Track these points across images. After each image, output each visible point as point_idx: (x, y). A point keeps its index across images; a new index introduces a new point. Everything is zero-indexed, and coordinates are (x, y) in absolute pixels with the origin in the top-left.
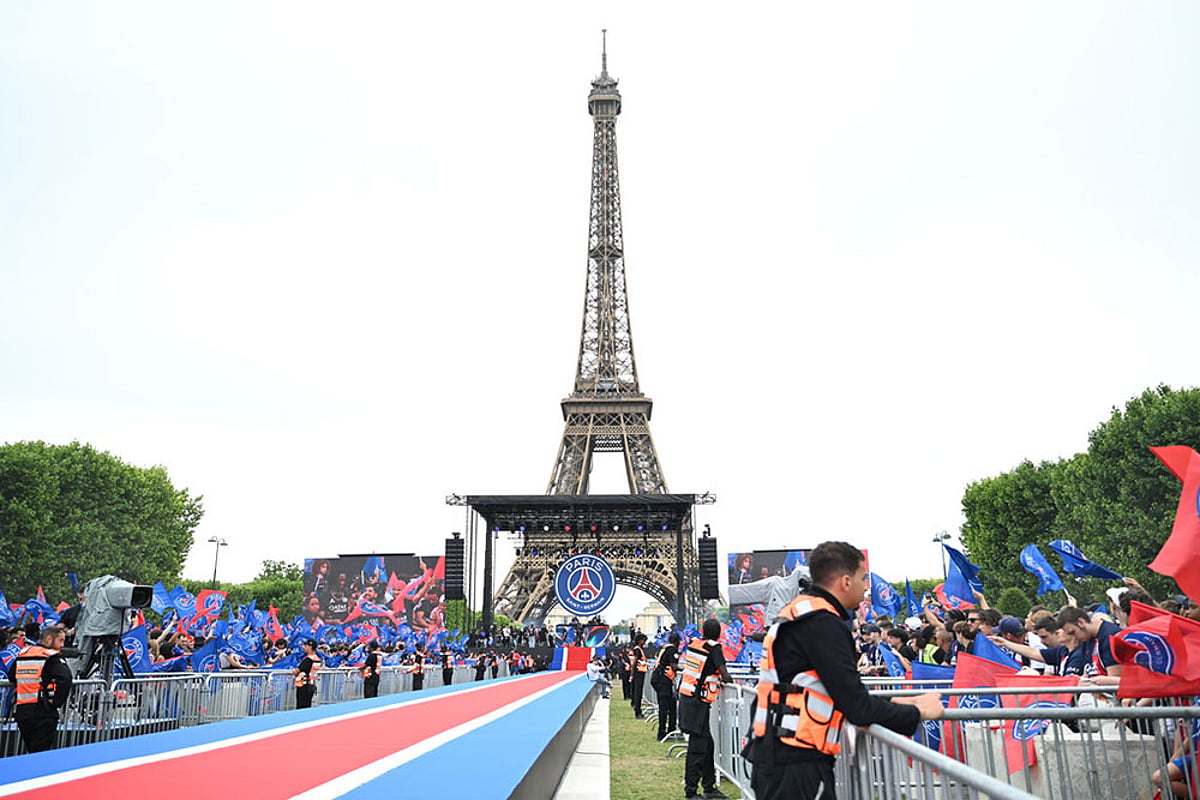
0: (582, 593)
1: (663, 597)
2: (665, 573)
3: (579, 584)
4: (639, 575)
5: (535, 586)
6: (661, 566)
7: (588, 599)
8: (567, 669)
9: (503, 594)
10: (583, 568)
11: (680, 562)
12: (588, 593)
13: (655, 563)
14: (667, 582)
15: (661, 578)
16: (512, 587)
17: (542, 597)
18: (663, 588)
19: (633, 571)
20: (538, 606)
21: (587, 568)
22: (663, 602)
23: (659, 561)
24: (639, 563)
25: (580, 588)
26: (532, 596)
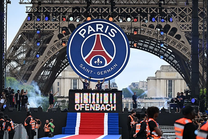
0: (95, 59)
1: (175, 62)
2: (178, 37)
3: (92, 50)
4: (151, 39)
5: (45, 48)
6: (175, 30)
7: (101, 65)
8: (80, 134)
9: (11, 56)
10: (96, 34)
11: (195, 27)
12: (101, 59)
13: (168, 27)
14: (180, 46)
15: (174, 42)
16: (21, 49)
17: (51, 60)
18: (175, 52)
19: (146, 34)
20: (46, 68)
21: (100, 34)
22: (175, 66)
23: (172, 25)
24: (152, 26)
25: (93, 54)
26: (41, 59)
